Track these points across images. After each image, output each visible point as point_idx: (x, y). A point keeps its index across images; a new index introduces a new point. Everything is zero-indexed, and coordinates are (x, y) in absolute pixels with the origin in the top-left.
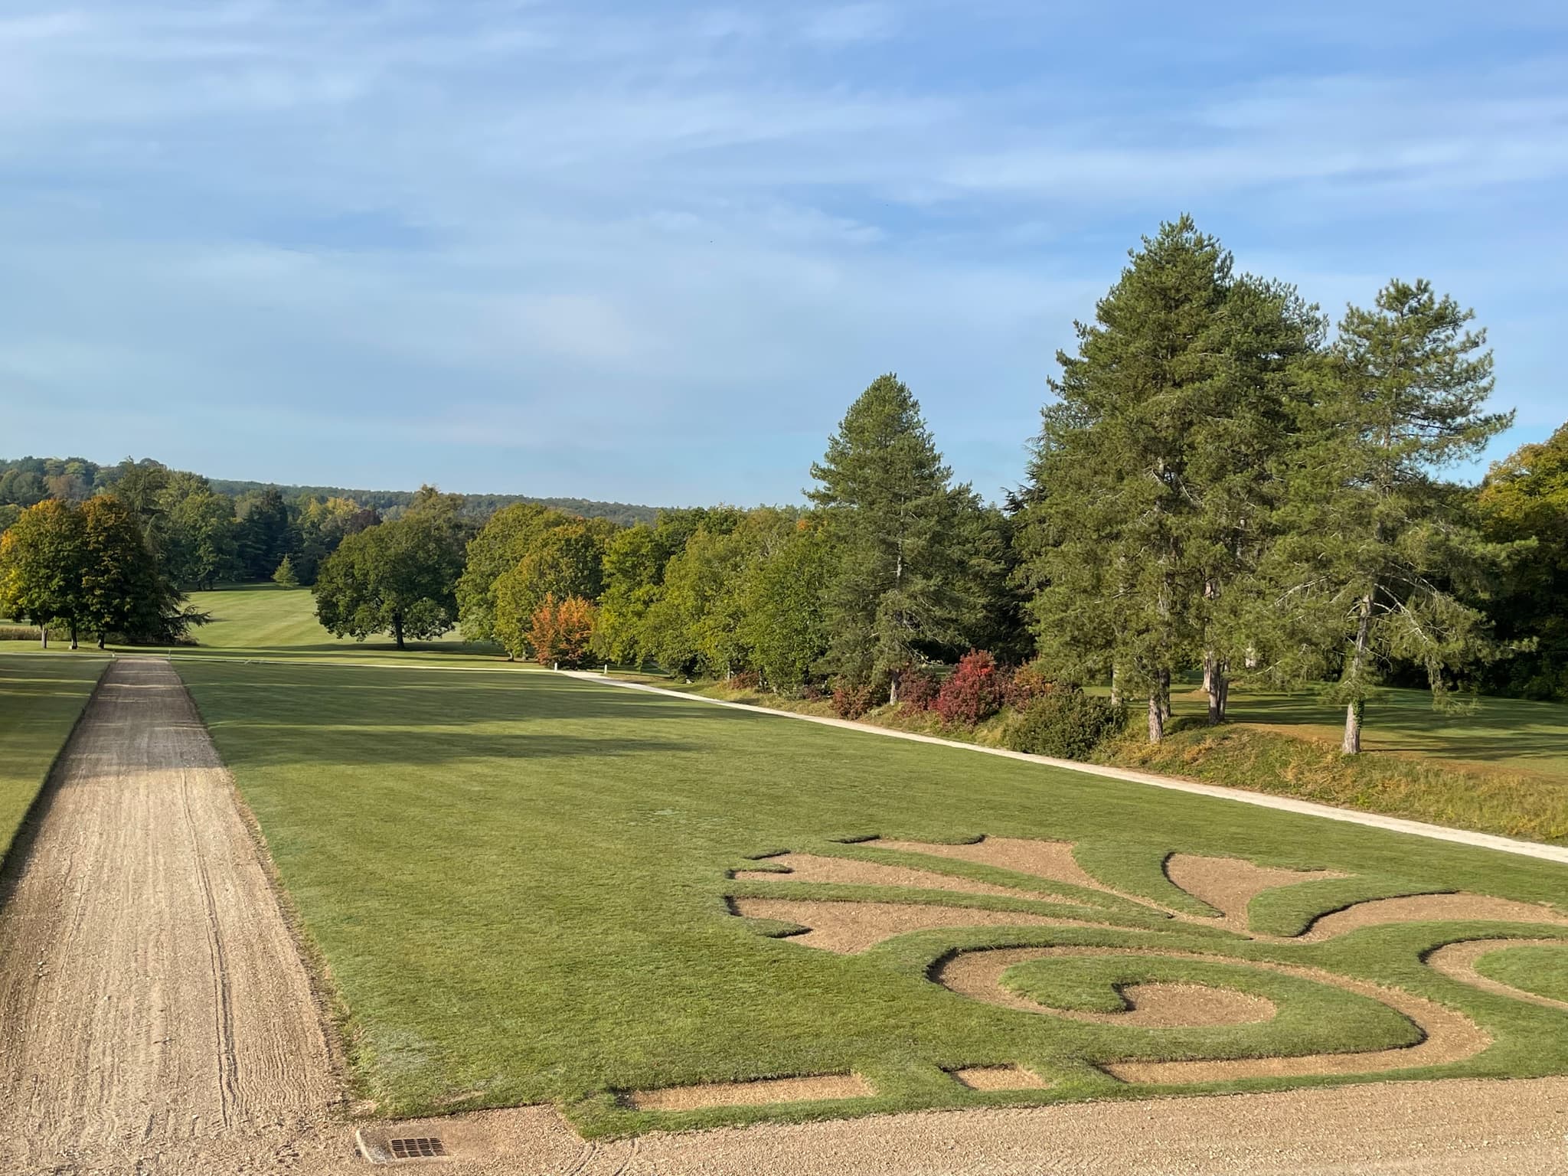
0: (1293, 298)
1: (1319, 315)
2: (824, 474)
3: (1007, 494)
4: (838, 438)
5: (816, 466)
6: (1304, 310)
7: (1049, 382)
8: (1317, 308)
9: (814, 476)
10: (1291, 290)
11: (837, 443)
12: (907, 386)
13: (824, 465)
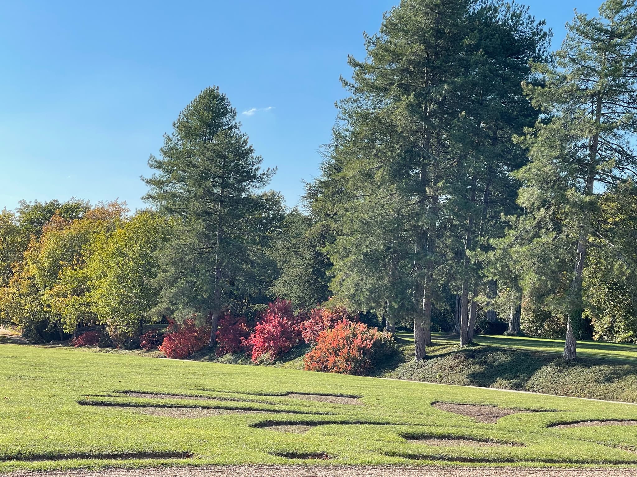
0: (527, 16)
1: (545, 29)
2: (159, 165)
3: (305, 184)
4: (171, 136)
5: (152, 157)
6: (535, 25)
7: (341, 79)
8: (544, 23)
9: (151, 166)
10: (525, 9)
11: (170, 140)
12: (226, 97)
13: (160, 158)
